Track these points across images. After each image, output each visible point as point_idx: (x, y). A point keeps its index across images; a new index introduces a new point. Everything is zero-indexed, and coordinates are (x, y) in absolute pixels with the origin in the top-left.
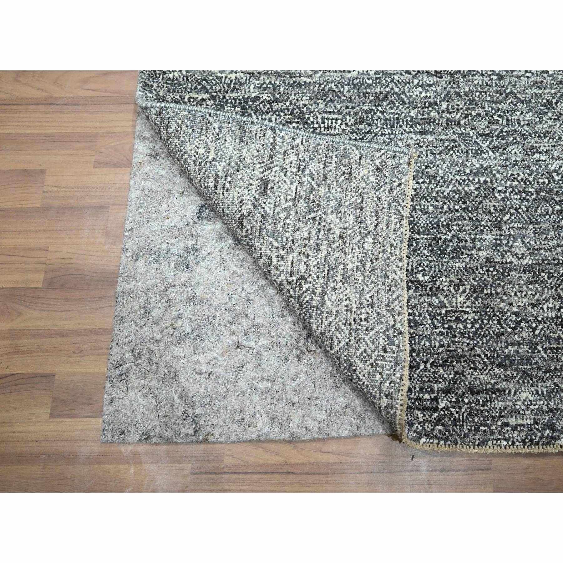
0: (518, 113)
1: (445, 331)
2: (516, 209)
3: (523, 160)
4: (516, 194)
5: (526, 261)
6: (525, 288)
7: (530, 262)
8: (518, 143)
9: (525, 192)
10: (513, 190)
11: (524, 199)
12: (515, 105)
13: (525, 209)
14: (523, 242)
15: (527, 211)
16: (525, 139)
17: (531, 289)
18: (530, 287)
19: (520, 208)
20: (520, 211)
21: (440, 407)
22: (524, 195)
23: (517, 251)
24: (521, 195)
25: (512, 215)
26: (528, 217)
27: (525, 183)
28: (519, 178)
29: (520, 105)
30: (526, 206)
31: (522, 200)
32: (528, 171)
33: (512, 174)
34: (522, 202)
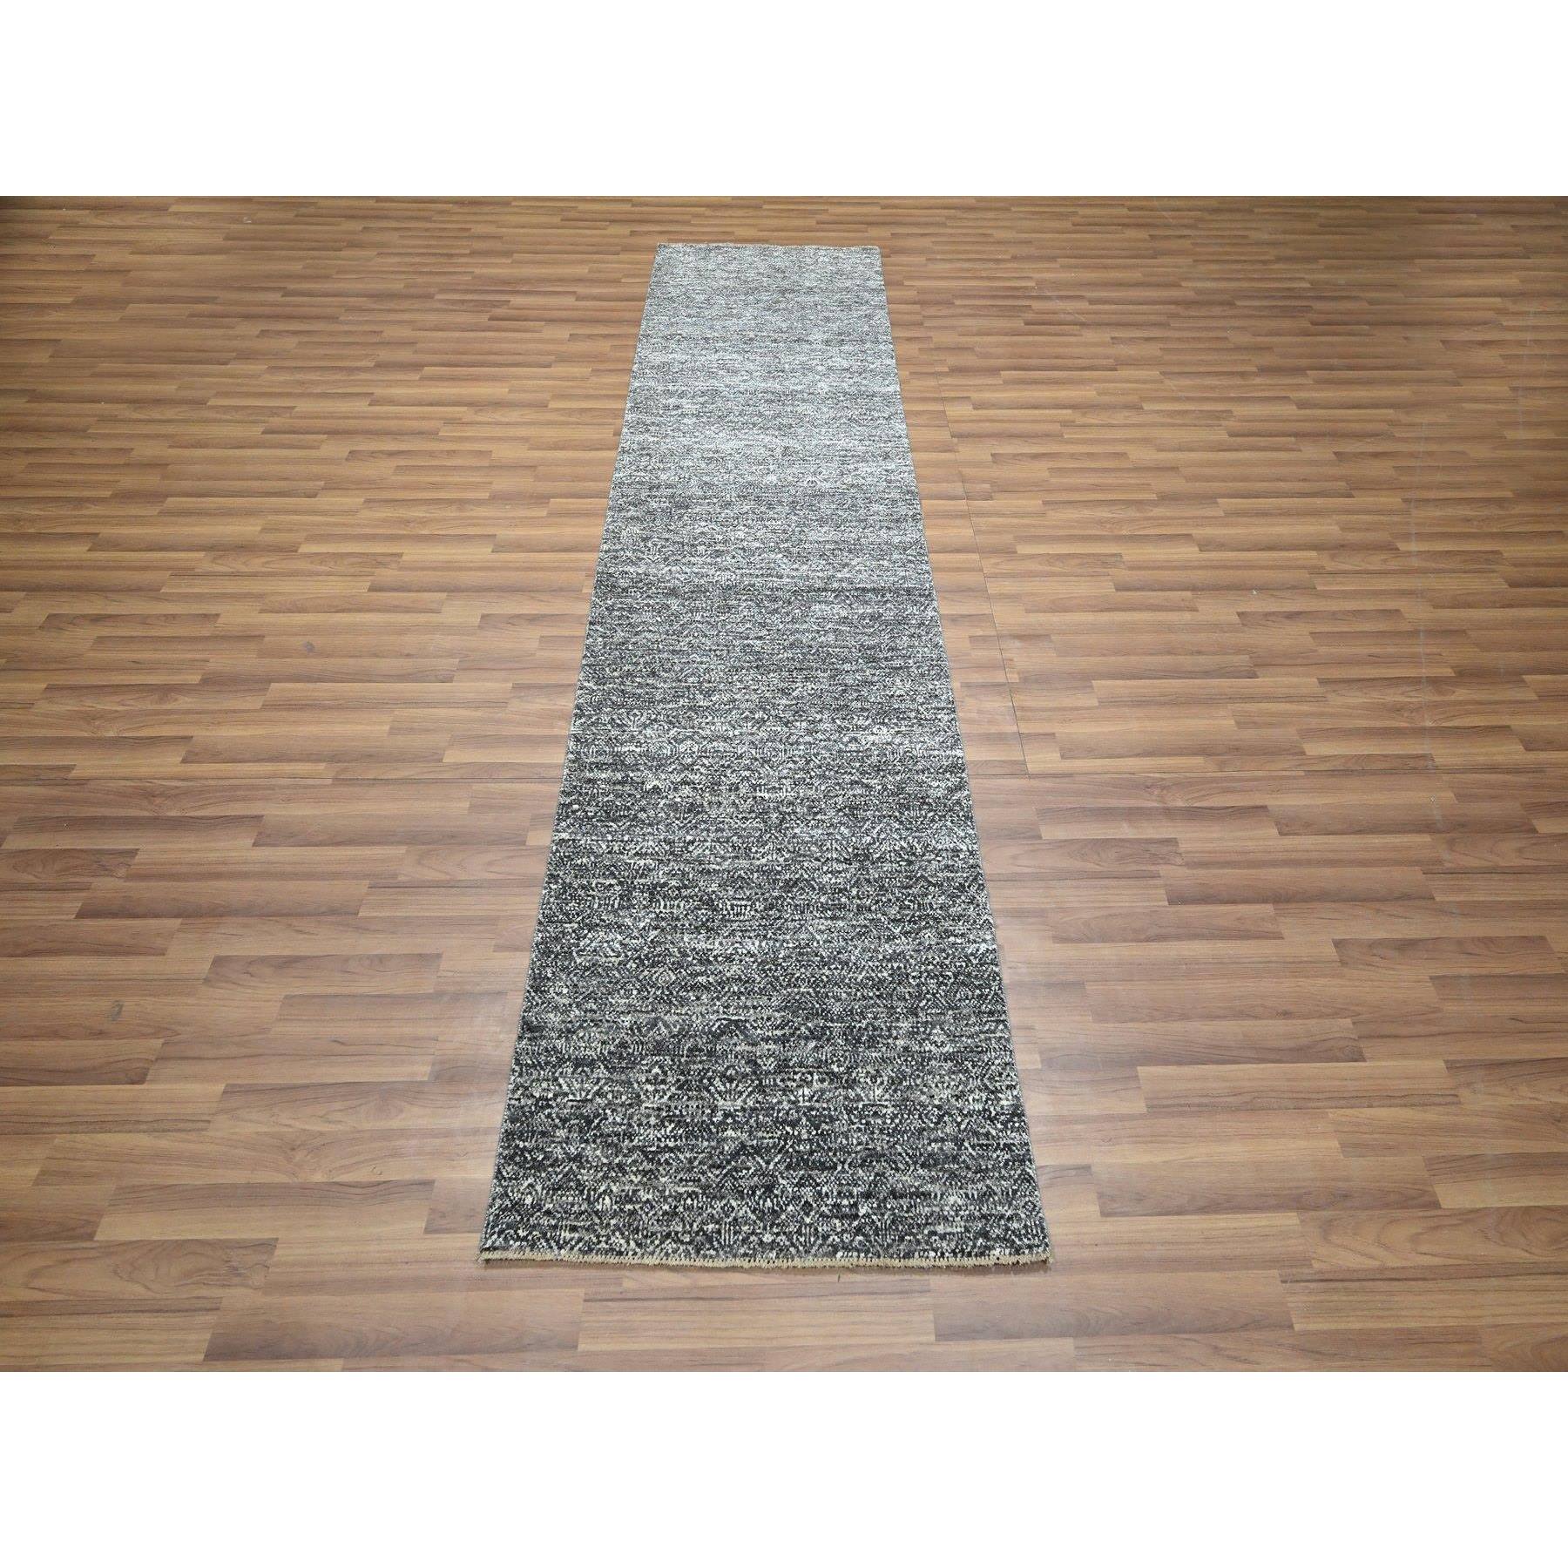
0: (930, 897)
1: (862, 1127)
2: (934, 994)
3: (938, 944)
4: (932, 978)
5: (946, 1049)
6: (947, 1078)
7: (951, 1050)
8: (931, 927)
9: (942, 976)
10: (929, 974)
11: (942, 982)
12: (927, 889)
13: (943, 994)
14: (942, 1029)
15: (946, 995)
16: (938, 923)
17: (953, 1080)
18: (953, 1077)
19: (937, 992)
20: (938, 995)
21: (861, 1214)
22: (941, 979)
23: (936, 1038)
24: (938, 979)
25: (928, 1000)
26: (947, 1002)
27: (942, 967)
28: (935, 962)
29: (931, 889)
30: (944, 991)
31: (940, 984)
32: (944, 955)
33: (927, 959)
34: (939, 986)
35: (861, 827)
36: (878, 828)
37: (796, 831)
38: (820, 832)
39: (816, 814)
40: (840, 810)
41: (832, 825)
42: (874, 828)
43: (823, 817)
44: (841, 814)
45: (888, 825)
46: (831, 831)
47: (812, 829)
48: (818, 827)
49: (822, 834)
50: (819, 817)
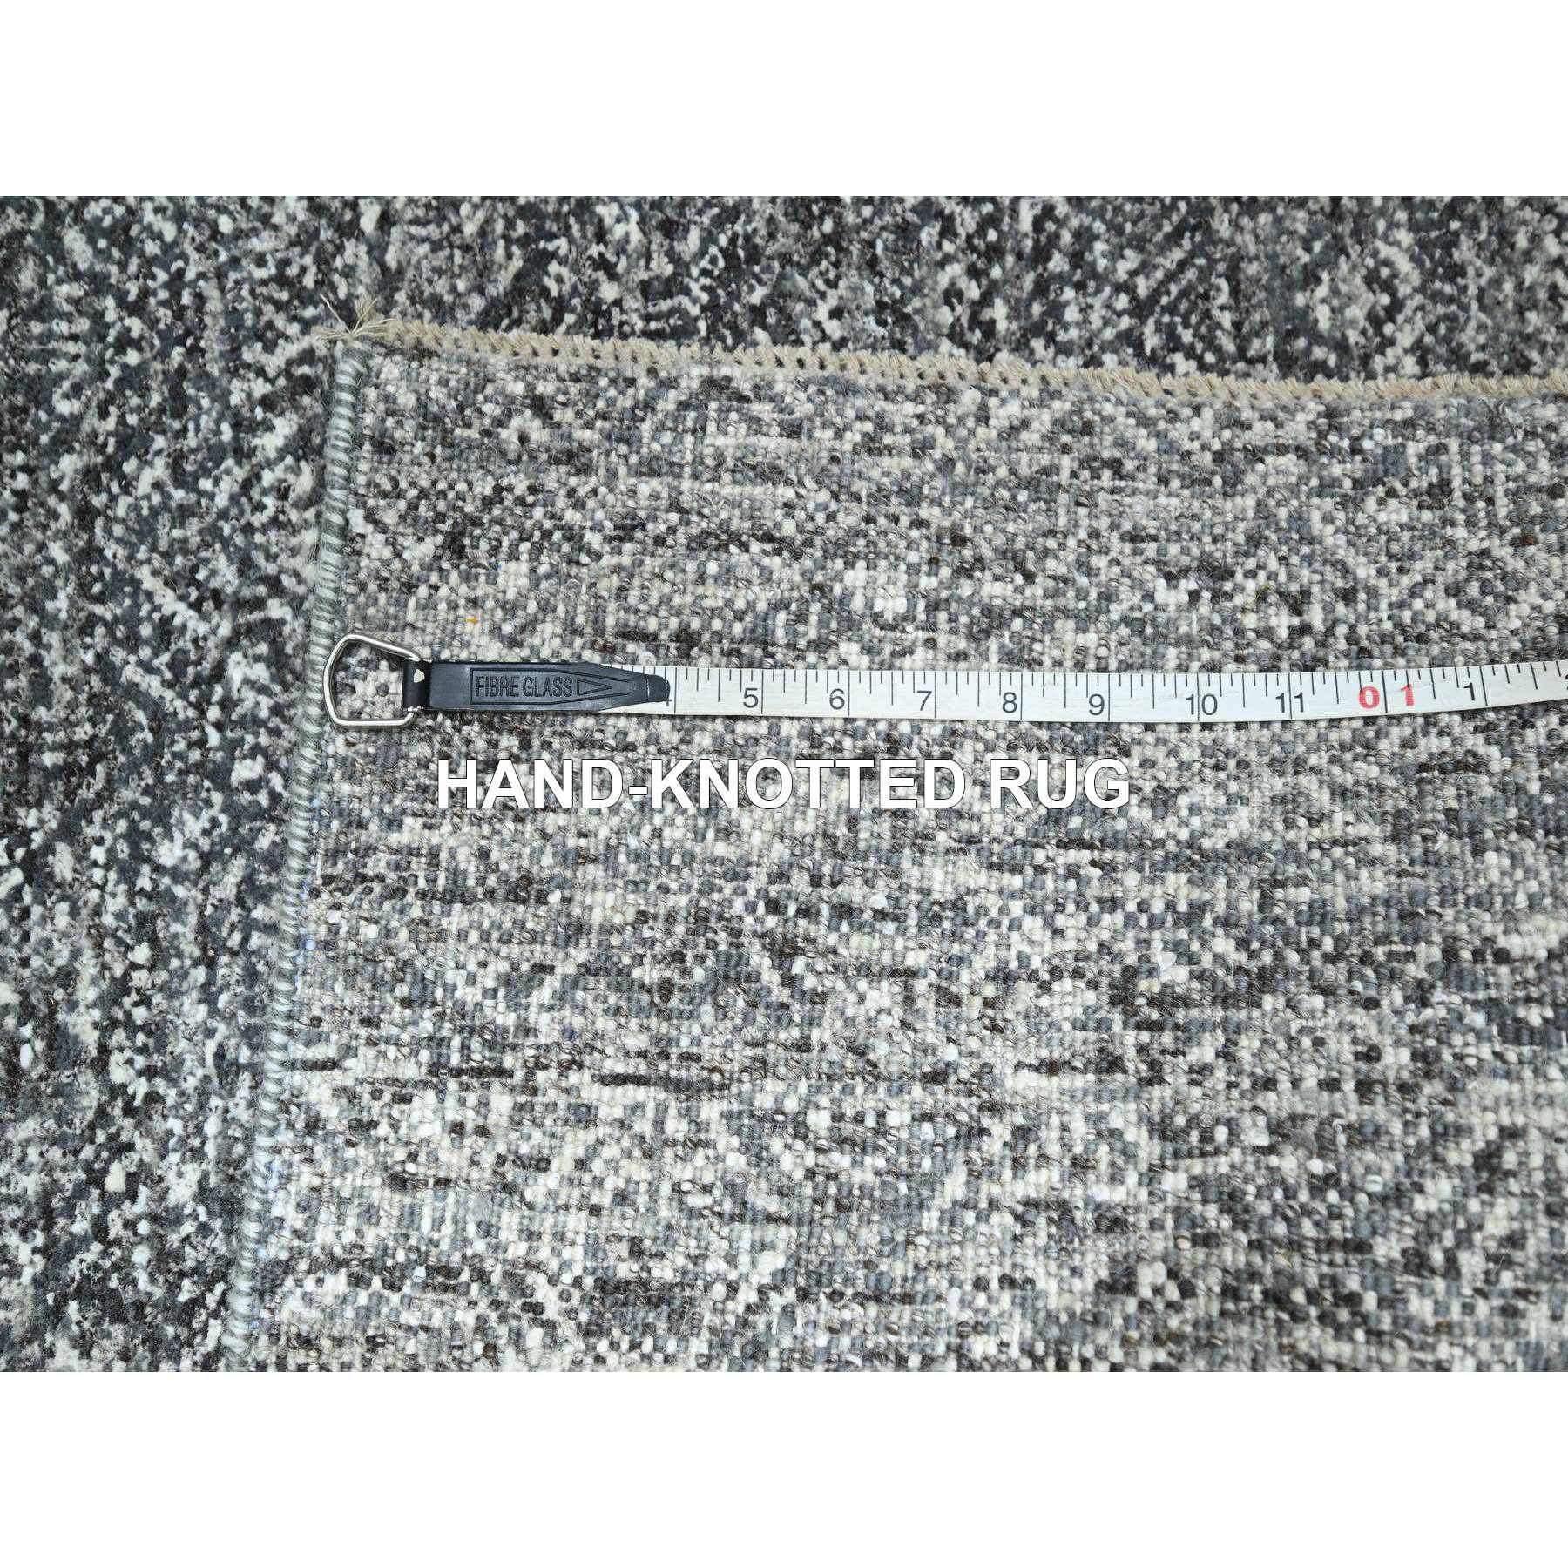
0: (609, 292)
2: (1140, 309)
3: (872, 264)
4: (1056, 310)
5: (1404, 265)
6: (1531, 274)
7: (1405, 237)
8: (779, 296)
9: (1041, 255)
10: (1038, 329)
11: (1076, 259)
12: (560, 306)
13: (1132, 259)
14: (1310, 278)
15: (1139, 243)
16: (754, 255)
17: (1535, 239)
18: (1522, 241)
19: (1127, 288)
20: (1143, 287)
22: (1058, 263)
23: (1356, 312)
24: (1062, 279)
25: (1173, 343)
26: (1175, 238)
27: (994, 253)
28: (973, 291)
29: (558, 277)
30: (1116, 255)
31: (1086, 277)
32: (928, 235)
33: (956, 336)
34: (1101, 279)
35: (160, 719)
36: (168, 602)
37: (181, 1191)
38: (194, 1012)
39: (60, 1046)
40: (35, 869)
41: (144, 928)
42: (166, 630)
43: (87, 993)
44: (63, 863)
45: (144, 529)
46: (185, 931)
47: (171, 1073)
48: (157, 1032)
49: (208, 995)
50: (83, 1026)
